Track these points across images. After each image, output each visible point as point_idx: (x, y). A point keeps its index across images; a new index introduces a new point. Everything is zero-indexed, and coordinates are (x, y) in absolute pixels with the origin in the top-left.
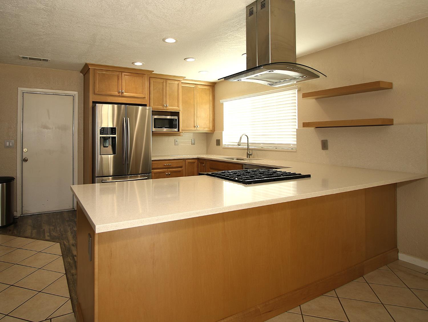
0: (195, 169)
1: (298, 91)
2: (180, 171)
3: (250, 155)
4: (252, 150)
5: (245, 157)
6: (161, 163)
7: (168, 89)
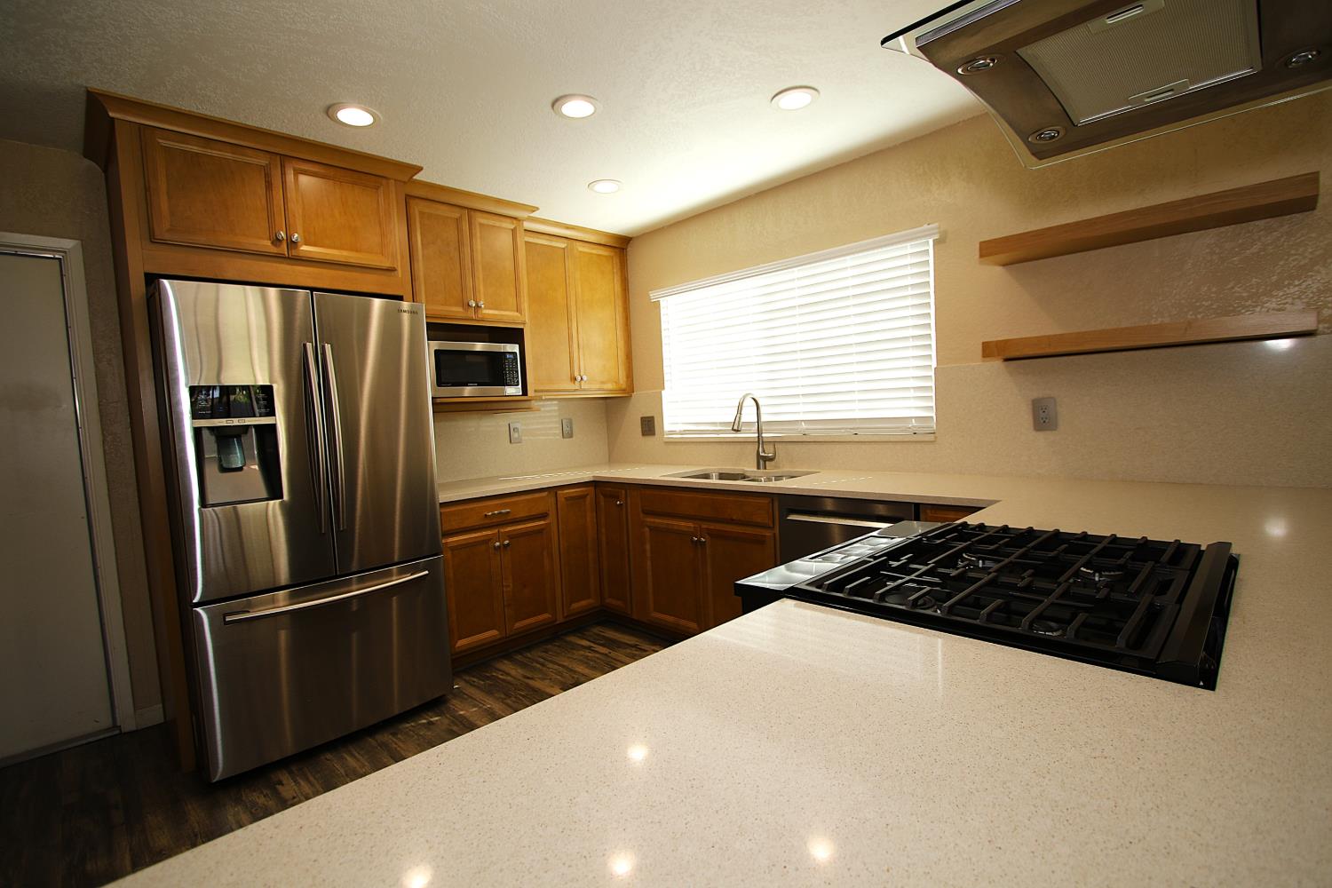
0: (588, 519)
1: (936, 243)
2: (543, 529)
3: (766, 459)
4: (774, 442)
5: (750, 467)
6: (472, 509)
7: (479, 247)
